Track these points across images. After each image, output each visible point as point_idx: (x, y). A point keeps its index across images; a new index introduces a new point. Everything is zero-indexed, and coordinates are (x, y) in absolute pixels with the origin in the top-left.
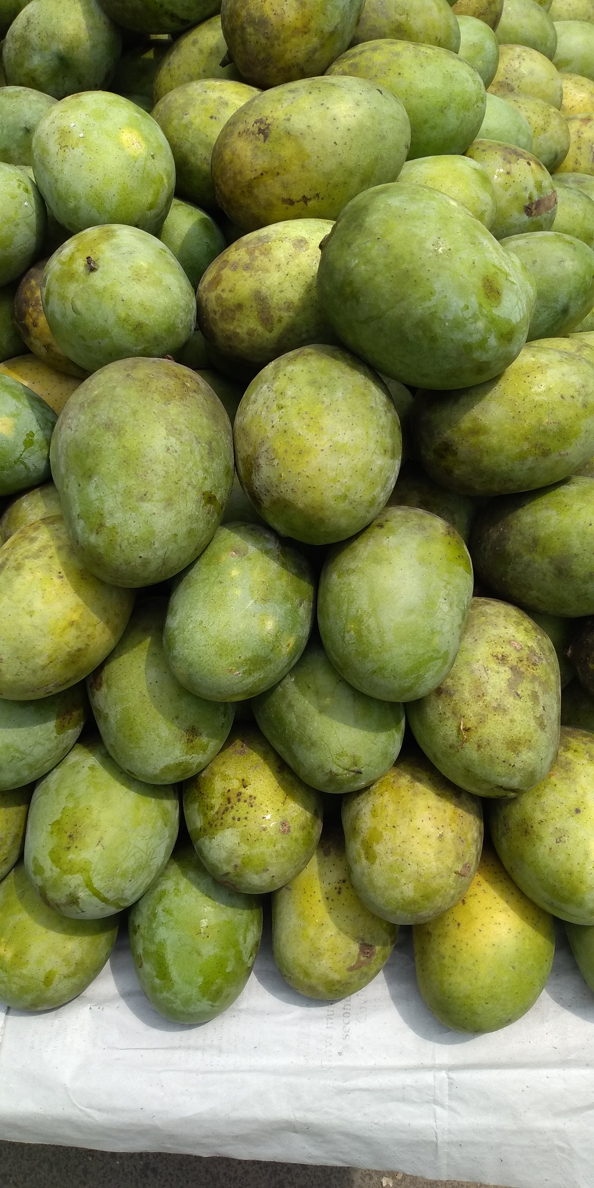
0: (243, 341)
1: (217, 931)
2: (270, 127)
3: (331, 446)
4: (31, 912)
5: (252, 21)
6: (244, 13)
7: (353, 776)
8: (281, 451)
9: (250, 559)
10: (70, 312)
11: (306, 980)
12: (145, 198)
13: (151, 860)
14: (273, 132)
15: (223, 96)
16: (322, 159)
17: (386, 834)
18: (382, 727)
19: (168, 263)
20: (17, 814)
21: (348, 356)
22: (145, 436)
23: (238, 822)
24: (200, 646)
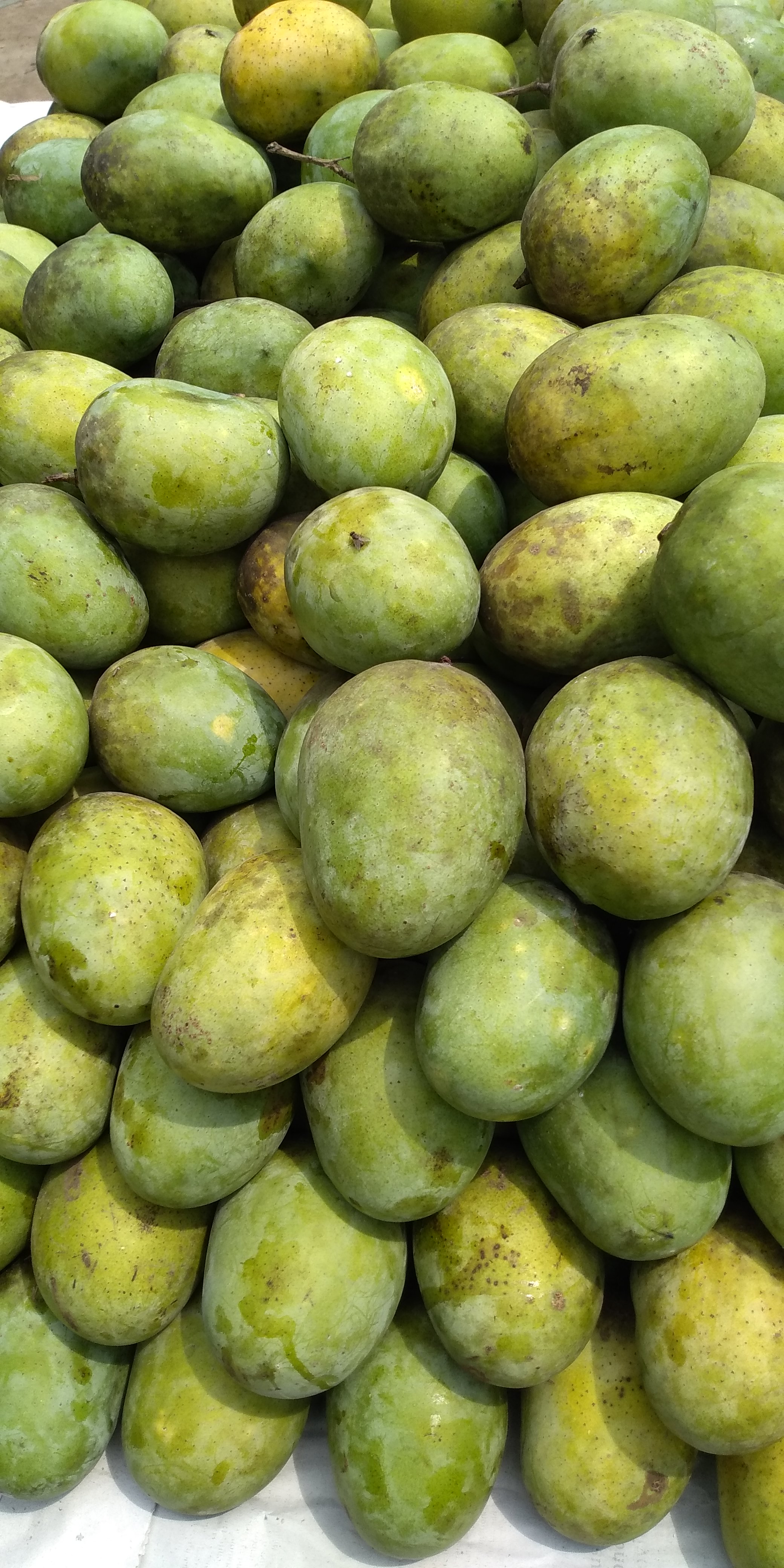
0: (539, 642)
1: (452, 1433)
2: (591, 377)
3: (666, 795)
4: (202, 1378)
5: (564, 239)
6: (554, 228)
7: (661, 1241)
8: (597, 796)
9: (540, 931)
10: (326, 598)
11: (568, 1515)
12: (420, 455)
13: (371, 1325)
14: (595, 383)
15: (520, 328)
16: (655, 419)
17: (702, 1326)
18: (704, 1175)
19: (452, 541)
20: (193, 1239)
21: (686, 675)
22: (423, 766)
23: (495, 1288)
24: (471, 1045)
